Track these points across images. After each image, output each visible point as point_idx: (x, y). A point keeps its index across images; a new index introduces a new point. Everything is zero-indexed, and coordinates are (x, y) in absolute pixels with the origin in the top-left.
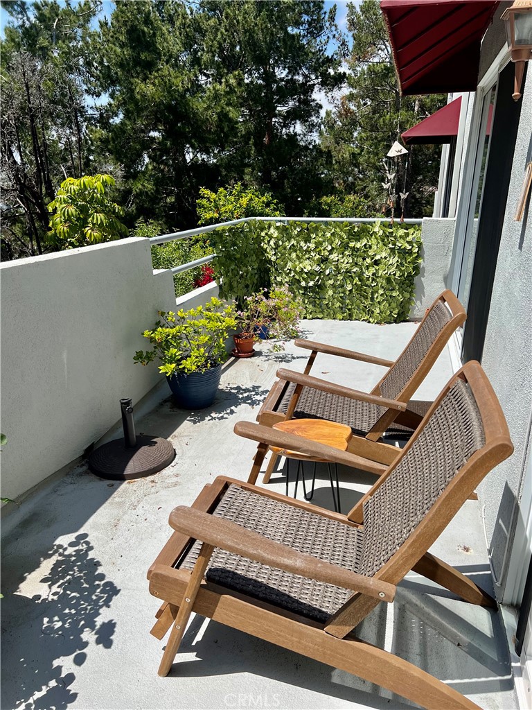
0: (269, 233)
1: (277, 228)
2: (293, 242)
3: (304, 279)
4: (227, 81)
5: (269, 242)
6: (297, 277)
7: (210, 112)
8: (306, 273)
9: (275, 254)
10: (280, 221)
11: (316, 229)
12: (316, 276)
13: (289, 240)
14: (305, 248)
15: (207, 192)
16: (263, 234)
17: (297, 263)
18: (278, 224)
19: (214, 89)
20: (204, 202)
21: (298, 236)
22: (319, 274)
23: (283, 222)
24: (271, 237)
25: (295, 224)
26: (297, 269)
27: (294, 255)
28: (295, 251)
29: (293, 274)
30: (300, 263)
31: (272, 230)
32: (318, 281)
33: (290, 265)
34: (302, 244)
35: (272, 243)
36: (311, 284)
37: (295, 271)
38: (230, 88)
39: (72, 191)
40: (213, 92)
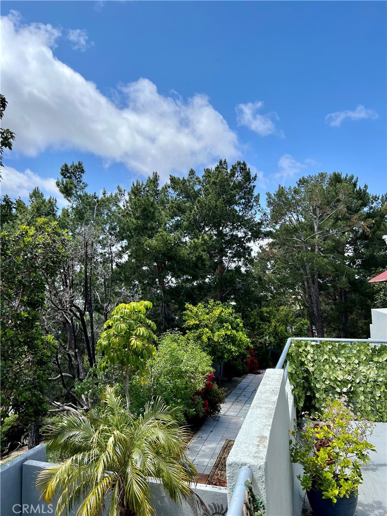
0: (306, 350)
1: (312, 346)
2: (326, 357)
3: (338, 386)
4: (203, 238)
5: (306, 356)
6: (332, 384)
7: (191, 256)
8: (339, 381)
9: (313, 366)
10: (314, 341)
11: (344, 347)
12: (348, 384)
13: (323, 355)
14: (336, 361)
15: (190, 306)
16: (301, 350)
17: (331, 373)
18: (313, 343)
19: (194, 242)
20: (188, 312)
21: (329, 352)
22: (351, 383)
23: (317, 341)
24: (308, 352)
25: (326, 343)
26: (332, 378)
27: (327, 367)
28: (328, 364)
29: (328, 382)
30: (333, 373)
31: (309, 348)
32: (351, 388)
33: (325, 375)
34: (334, 358)
35: (309, 357)
36: (345, 390)
37: (330, 380)
38: (205, 242)
39: (126, 313)
40: (194, 244)
